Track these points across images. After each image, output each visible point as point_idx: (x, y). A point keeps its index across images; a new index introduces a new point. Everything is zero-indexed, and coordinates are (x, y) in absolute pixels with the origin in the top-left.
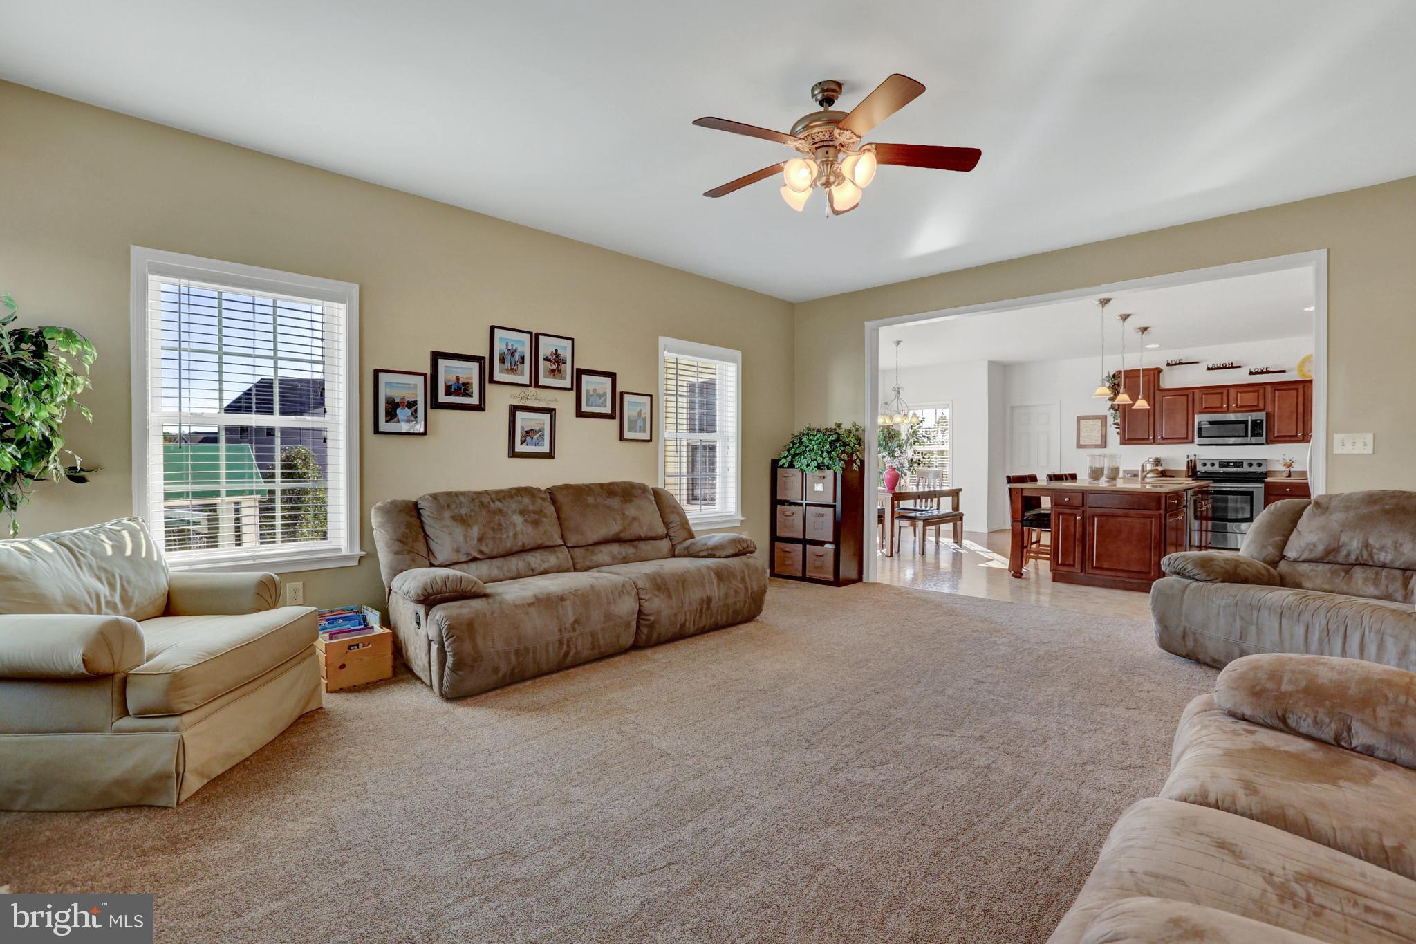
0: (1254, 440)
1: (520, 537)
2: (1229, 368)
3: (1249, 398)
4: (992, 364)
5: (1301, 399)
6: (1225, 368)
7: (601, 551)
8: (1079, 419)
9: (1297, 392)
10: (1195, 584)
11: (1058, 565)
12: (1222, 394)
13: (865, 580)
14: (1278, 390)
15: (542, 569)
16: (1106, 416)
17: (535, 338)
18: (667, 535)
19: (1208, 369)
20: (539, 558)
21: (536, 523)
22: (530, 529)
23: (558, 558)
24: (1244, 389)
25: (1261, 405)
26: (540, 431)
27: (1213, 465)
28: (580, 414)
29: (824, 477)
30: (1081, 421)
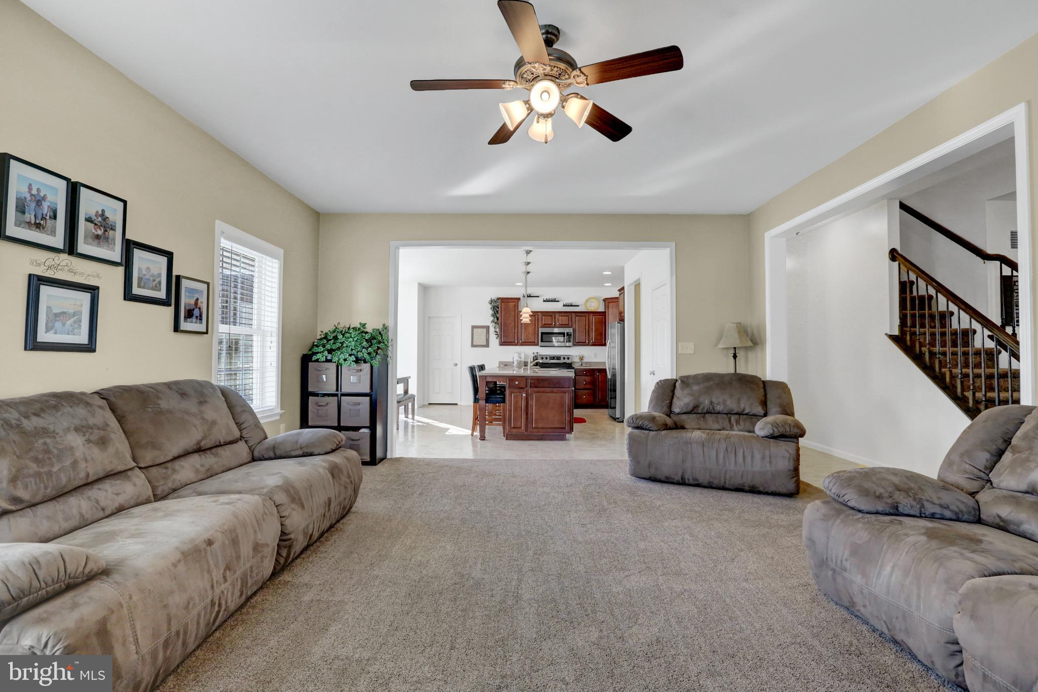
0: (568, 344)
1: (83, 465)
2: (554, 301)
3: (564, 320)
4: (420, 285)
5: (587, 322)
6: (552, 301)
7: (183, 467)
8: (473, 327)
9: (585, 318)
10: (652, 433)
11: (511, 428)
12: (552, 316)
13: (389, 456)
14: (578, 316)
15: (116, 505)
16: (489, 327)
17: (74, 189)
18: (241, 438)
19: (544, 301)
20: (110, 490)
21: (103, 442)
22: (96, 452)
23: (135, 485)
24: (563, 314)
25: (570, 324)
26: (74, 314)
27: (547, 358)
28: (129, 296)
29: (361, 370)
30: (474, 329)
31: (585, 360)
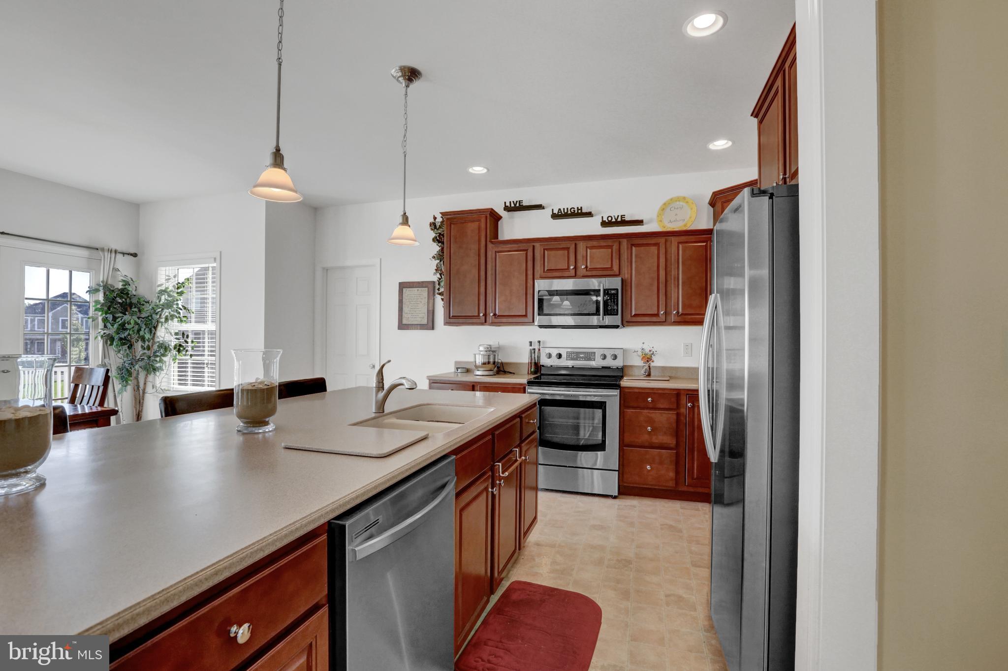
0: (608, 320)
2: (578, 215)
3: (601, 257)
5: (662, 260)
6: (573, 215)
9: (659, 250)
12: (568, 249)
14: (636, 245)
16: (431, 284)
19: (554, 216)
24: (595, 243)
25: (616, 268)
30: (404, 290)
31: (657, 362)
